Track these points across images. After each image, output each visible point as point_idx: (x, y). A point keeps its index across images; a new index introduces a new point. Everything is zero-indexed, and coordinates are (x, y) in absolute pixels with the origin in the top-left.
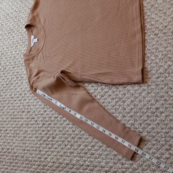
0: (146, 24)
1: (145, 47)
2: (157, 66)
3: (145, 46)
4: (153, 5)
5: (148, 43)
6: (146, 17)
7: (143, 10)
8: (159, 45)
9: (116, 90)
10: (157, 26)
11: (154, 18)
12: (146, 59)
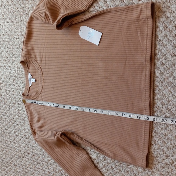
0: (156, 101)
1: (153, 128)
2: (164, 154)
3: (152, 126)
4: (166, 78)
5: (157, 124)
6: (157, 92)
7: (154, 81)
8: (168, 131)
9: (119, 165)
10: (169, 107)
11: (167, 95)
12: (153, 142)
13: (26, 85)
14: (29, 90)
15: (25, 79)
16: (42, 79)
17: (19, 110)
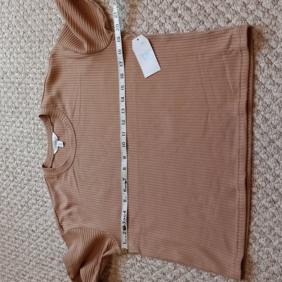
0: (256, 176)
1: (252, 218)
2: (269, 258)
3: (250, 216)
4: (272, 141)
5: (258, 213)
6: (256, 162)
7: (252, 145)
8: (275, 223)
9: (199, 276)
10: (276, 186)
11: (272, 168)
12: (251, 241)
13: (48, 151)
14: (53, 160)
15: (47, 142)
16: (75, 142)
17: (36, 191)
